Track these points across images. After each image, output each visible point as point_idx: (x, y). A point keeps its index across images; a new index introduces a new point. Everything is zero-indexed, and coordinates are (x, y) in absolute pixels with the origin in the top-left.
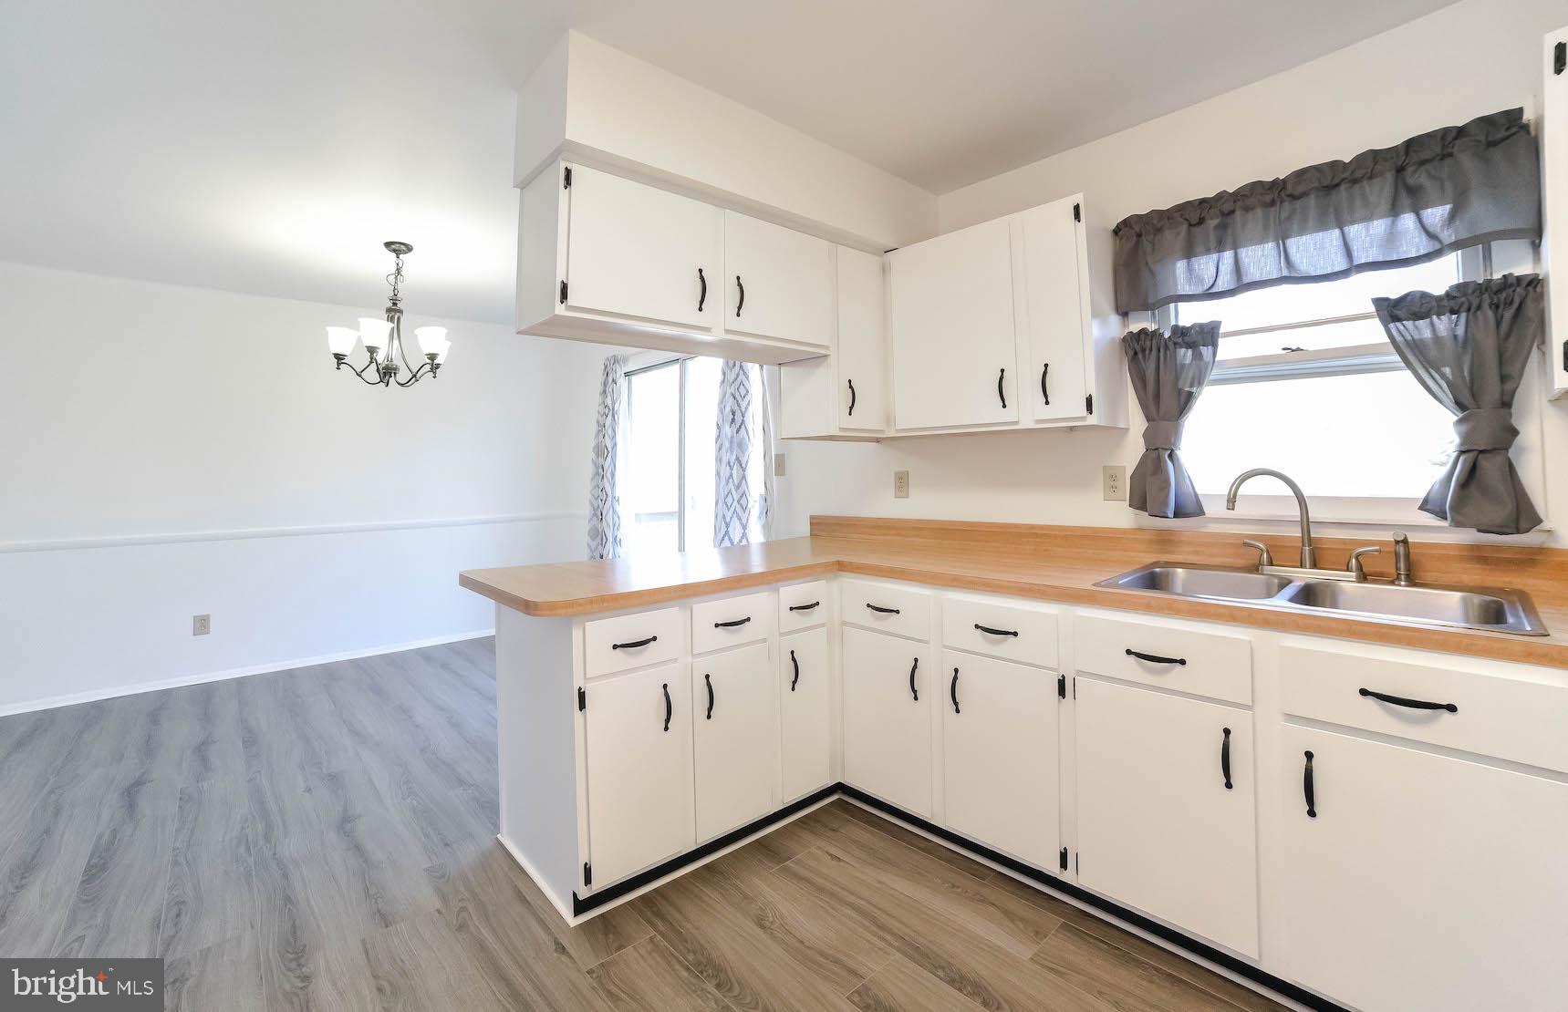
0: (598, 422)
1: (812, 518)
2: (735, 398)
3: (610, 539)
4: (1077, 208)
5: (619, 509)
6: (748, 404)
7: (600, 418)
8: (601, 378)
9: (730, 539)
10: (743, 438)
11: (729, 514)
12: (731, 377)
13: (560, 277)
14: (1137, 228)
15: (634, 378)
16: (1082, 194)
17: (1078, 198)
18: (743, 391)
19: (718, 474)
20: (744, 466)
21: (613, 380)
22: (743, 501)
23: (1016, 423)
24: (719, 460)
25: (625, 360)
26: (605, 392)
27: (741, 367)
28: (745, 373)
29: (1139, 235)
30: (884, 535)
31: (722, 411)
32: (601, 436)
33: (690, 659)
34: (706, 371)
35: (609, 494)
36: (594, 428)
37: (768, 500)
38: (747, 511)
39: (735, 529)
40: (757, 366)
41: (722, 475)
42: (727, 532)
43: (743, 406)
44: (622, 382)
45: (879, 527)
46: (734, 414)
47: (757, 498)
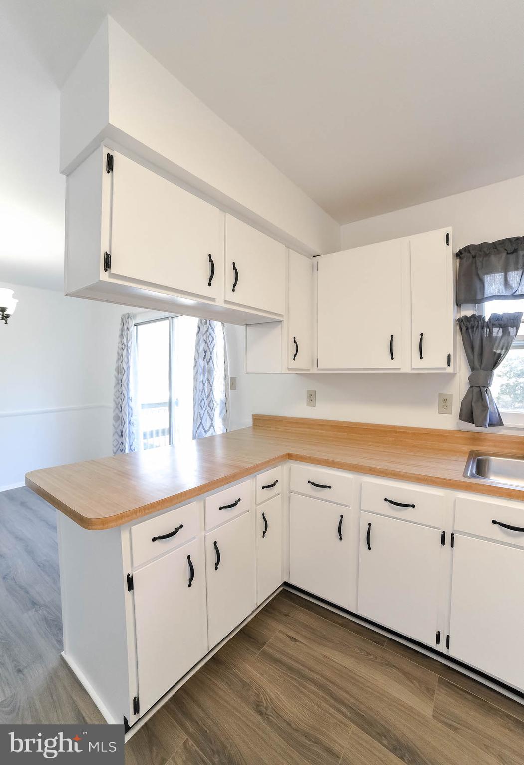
0: (118, 353)
1: (254, 415)
2: (206, 342)
3: (127, 423)
4: (447, 235)
5: (132, 405)
6: (214, 346)
7: (119, 350)
8: (119, 326)
9: (203, 427)
10: (211, 367)
11: (202, 413)
12: (204, 330)
13: (104, 248)
14: (473, 253)
15: (139, 327)
16: (450, 227)
17: (449, 230)
18: (211, 339)
19: (195, 388)
20: (211, 384)
21: (127, 328)
22: (211, 405)
23: (399, 369)
24: (196, 379)
25: (134, 316)
26: (122, 335)
27: (210, 324)
28: (212, 328)
29: (474, 257)
30: (300, 428)
31: (197, 350)
32: (120, 361)
33: (203, 534)
34: (187, 325)
35: (126, 395)
36: (115, 357)
37: (227, 403)
38: (213, 411)
39: (206, 420)
40: (219, 324)
41: (197, 388)
42: (201, 423)
43: (211, 347)
44: (133, 329)
45: (297, 423)
46: (205, 352)
47: (219, 402)
